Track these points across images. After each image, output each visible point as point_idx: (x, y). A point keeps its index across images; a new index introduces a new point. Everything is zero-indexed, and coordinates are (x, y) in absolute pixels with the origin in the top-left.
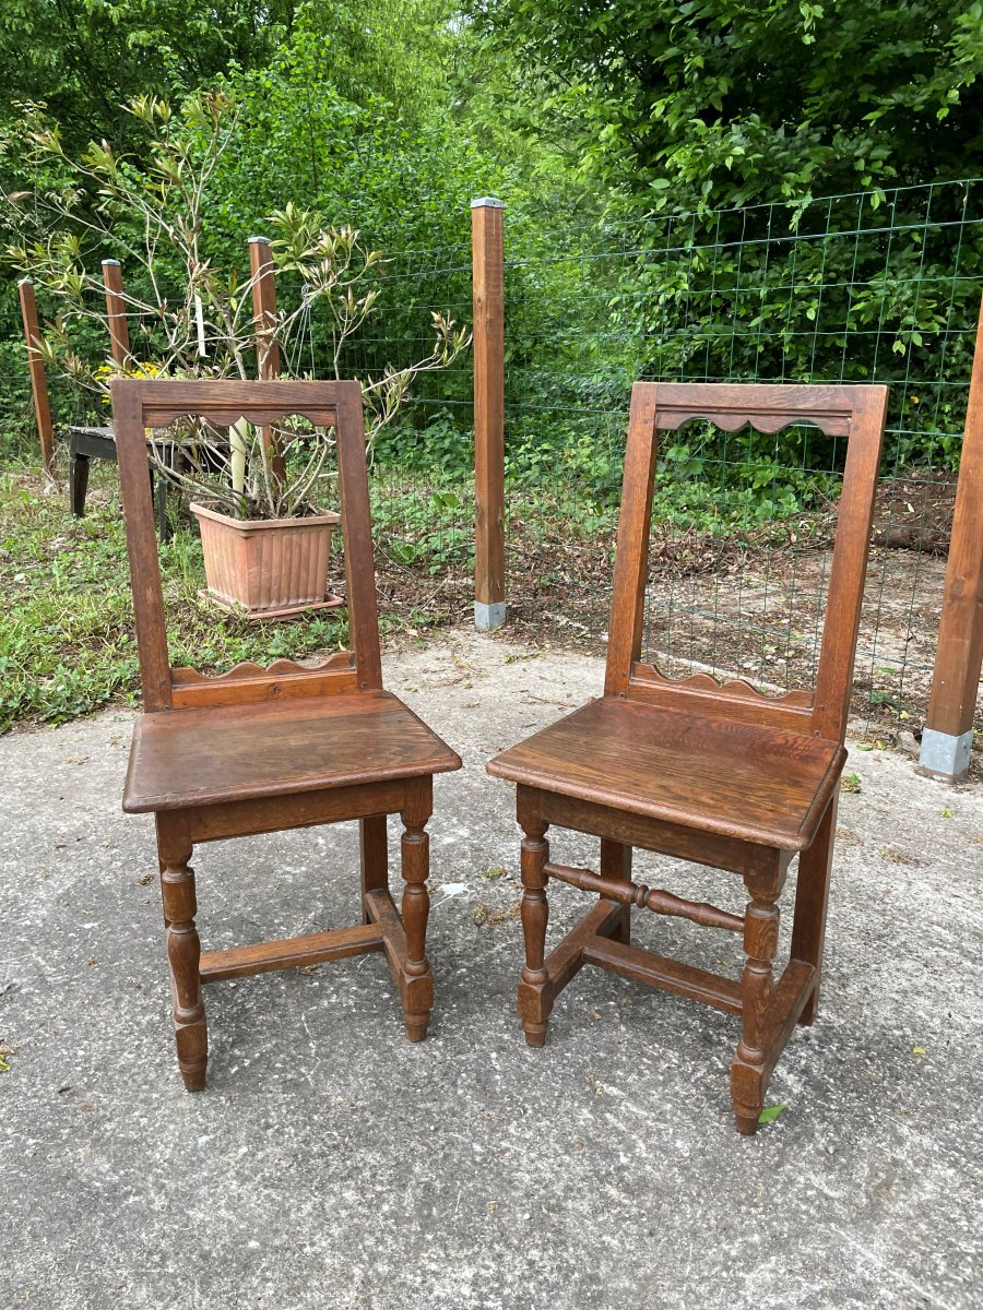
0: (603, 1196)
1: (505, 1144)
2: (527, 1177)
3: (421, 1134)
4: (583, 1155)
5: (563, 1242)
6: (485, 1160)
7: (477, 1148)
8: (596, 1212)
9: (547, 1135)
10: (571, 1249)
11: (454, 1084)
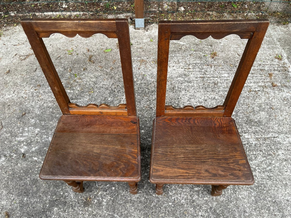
0: (196, 191)
1: (173, 198)
2: (183, 200)
3: (159, 211)
4: (185, 186)
5: (201, 207)
6: (174, 205)
7: (170, 204)
8: (198, 195)
9: (176, 189)
10: (203, 207)
11: (151, 195)
